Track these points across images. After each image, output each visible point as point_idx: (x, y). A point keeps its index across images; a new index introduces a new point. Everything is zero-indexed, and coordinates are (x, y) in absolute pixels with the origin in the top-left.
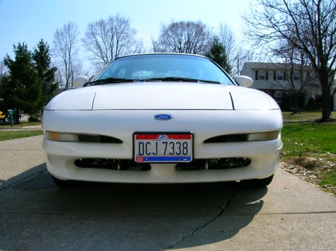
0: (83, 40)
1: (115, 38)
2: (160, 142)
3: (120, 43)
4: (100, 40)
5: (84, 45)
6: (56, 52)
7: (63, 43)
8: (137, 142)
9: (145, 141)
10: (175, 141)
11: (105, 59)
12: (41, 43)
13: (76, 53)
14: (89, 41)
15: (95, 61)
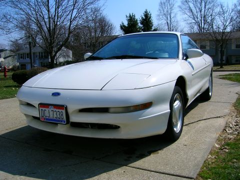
0: (180, 7)
1: (203, 4)
2: (50, 110)
3: (207, 7)
4: (191, 5)
5: (180, 11)
6: (161, 17)
7: (165, 10)
8: (40, 109)
9: (44, 109)
10: (57, 110)
11: (196, 19)
12: (146, 12)
13: (175, 17)
14: (184, 7)
15: (189, 22)
